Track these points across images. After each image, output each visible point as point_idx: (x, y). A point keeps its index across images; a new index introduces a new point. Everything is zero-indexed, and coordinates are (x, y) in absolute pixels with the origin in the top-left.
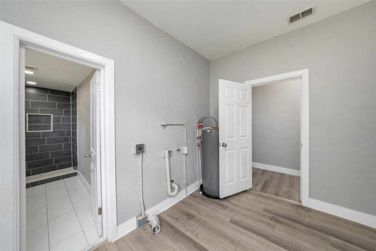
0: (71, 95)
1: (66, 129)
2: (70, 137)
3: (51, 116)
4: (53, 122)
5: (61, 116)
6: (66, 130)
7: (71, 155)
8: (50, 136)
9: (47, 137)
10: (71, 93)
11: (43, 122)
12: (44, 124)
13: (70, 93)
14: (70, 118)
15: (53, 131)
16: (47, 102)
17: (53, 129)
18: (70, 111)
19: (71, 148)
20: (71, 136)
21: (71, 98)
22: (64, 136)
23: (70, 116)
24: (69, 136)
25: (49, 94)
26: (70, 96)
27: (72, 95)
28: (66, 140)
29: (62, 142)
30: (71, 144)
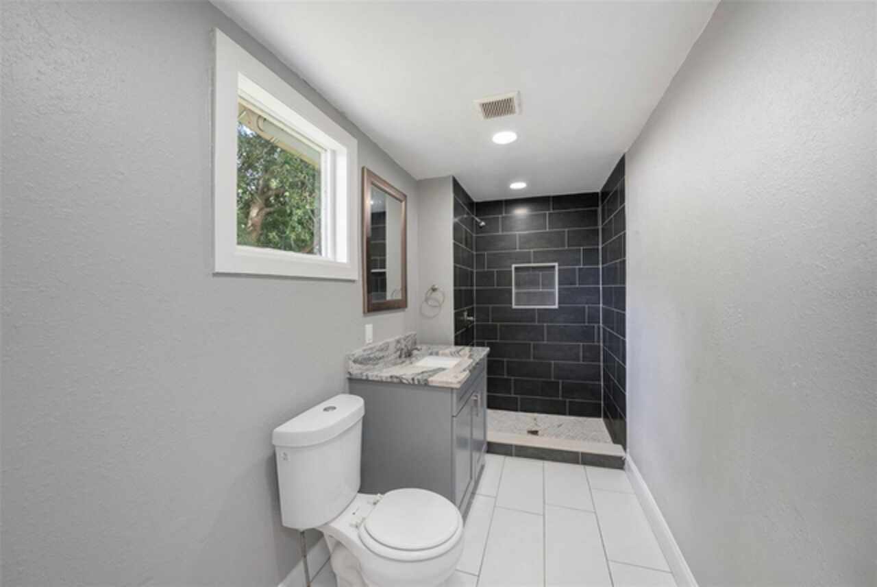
0: (600, 203)
1: (587, 303)
2: (599, 328)
3: (553, 267)
4: (560, 284)
5: (577, 267)
6: (587, 306)
7: (599, 380)
8: (551, 322)
9: (547, 322)
10: (600, 195)
11: (539, 284)
12: (541, 290)
13: (597, 194)
14: (598, 269)
15: (560, 307)
16: (547, 233)
17: (559, 303)
18: (598, 249)
19: (599, 361)
20: (601, 324)
21: (600, 209)
22: (582, 324)
23: (598, 264)
24: (596, 325)
25: (552, 211)
26: (598, 206)
27: (603, 201)
28: (588, 334)
29: (577, 341)
30: (599, 346)
